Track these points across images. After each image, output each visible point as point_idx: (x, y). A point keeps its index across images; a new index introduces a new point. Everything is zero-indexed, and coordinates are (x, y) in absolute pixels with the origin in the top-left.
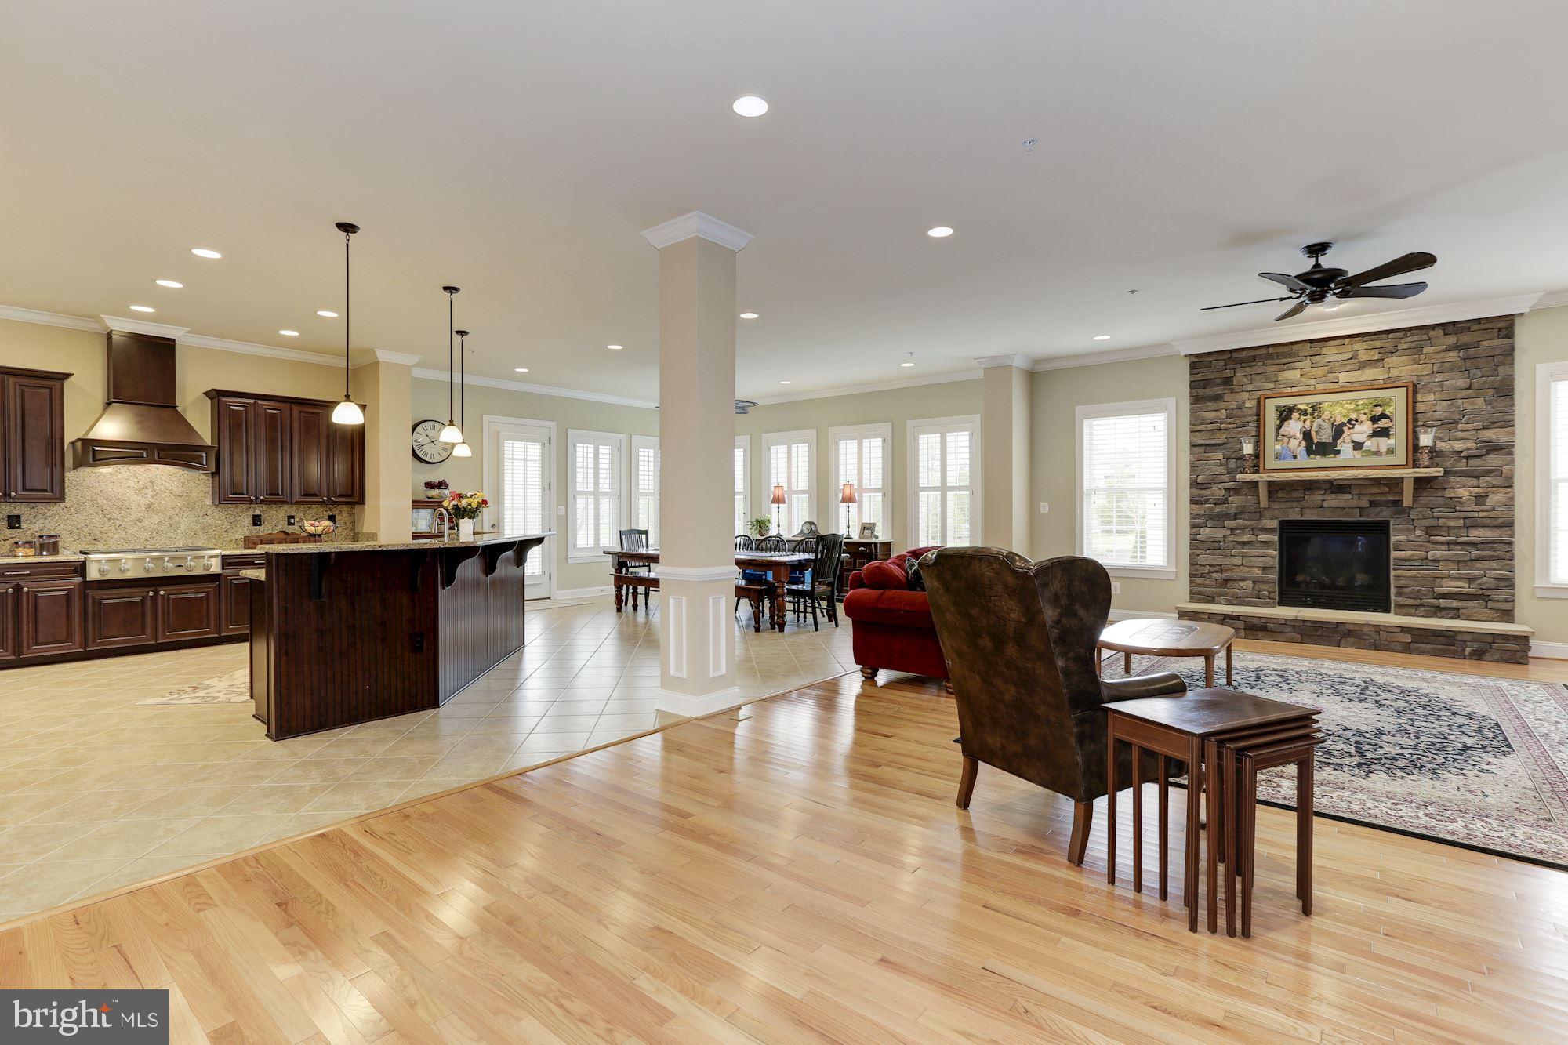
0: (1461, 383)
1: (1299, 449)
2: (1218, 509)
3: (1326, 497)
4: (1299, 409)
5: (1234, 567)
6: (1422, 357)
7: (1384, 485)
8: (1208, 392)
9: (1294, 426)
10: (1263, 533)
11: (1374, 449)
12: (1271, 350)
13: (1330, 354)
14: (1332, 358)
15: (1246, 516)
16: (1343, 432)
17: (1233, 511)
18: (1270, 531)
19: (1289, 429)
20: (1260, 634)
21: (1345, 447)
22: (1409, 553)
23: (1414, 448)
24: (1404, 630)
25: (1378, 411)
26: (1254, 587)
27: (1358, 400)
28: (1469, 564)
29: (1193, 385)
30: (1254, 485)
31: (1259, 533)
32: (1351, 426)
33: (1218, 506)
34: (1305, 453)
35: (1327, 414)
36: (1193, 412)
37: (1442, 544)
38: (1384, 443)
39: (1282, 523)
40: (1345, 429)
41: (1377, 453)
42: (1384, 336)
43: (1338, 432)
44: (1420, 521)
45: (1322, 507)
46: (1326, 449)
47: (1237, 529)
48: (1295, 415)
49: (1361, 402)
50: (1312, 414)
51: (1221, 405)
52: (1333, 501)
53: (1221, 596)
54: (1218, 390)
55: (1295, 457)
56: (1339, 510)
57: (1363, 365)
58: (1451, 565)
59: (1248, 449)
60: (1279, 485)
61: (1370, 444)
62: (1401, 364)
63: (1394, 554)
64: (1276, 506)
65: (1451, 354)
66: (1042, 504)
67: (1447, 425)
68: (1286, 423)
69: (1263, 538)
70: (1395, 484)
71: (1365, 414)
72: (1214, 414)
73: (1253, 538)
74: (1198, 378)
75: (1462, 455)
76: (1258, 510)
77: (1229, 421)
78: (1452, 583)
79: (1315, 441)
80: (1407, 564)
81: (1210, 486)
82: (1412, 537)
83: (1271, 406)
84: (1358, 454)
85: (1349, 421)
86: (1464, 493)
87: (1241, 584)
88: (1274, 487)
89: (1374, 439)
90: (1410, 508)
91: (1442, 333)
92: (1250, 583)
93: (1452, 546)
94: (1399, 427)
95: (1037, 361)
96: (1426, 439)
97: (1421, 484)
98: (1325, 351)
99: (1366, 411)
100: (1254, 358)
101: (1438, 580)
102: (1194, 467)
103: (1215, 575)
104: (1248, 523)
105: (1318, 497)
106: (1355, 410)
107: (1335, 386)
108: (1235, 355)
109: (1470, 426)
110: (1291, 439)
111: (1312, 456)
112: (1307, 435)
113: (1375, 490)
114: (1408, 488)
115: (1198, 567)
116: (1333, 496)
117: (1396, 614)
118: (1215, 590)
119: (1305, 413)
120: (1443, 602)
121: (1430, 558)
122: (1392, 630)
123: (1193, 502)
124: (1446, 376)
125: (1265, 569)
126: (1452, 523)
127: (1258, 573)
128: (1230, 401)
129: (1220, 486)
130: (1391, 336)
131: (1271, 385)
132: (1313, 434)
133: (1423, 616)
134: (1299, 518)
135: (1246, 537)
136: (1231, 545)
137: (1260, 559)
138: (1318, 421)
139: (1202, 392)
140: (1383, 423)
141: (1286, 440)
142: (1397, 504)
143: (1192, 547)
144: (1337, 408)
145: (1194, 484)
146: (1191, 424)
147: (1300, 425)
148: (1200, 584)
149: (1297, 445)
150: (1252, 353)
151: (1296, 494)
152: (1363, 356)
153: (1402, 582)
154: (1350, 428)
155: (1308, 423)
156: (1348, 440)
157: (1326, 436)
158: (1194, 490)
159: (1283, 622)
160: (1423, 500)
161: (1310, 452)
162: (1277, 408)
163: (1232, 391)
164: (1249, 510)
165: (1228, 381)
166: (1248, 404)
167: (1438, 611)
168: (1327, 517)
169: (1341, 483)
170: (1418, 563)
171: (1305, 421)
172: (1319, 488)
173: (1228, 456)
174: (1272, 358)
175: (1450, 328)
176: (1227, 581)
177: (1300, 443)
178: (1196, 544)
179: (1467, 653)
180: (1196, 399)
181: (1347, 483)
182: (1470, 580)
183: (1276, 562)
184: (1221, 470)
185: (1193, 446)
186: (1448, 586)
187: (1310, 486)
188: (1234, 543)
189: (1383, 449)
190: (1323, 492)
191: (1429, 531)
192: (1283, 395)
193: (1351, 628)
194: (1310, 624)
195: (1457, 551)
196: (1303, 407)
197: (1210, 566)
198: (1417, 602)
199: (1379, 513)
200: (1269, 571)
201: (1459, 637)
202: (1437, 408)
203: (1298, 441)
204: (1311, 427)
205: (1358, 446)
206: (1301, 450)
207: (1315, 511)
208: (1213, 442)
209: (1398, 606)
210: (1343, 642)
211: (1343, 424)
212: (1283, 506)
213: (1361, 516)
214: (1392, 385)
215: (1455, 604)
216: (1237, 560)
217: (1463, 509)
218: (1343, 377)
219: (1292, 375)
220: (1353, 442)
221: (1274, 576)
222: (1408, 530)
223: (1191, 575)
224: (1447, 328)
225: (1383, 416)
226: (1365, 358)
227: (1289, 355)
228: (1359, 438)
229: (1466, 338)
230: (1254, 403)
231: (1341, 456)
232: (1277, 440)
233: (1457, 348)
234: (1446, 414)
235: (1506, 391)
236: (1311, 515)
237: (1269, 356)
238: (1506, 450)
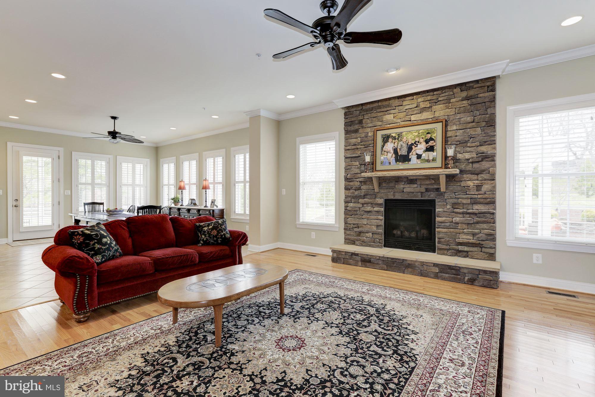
0: (469, 119)
1: (392, 159)
2: (356, 193)
3: (405, 186)
4: (392, 136)
5: (364, 225)
6: (450, 105)
7: (433, 179)
8: (352, 128)
9: (390, 146)
10: (376, 206)
11: (426, 158)
13: (407, 104)
14: (407, 107)
15: (368, 197)
16: (412, 149)
17: (363, 194)
18: (379, 205)
19: (387, 148)
20: (368, 264)
21: (413, 157)
22: (444, 219)
23: (445, 157)
24: (435, 265)
25: (429, 136)
26: (372, 236)
27: (419, 130)
28: (473, 225)
29: (346, 124)
30: (370, 179)
31: (374, 206)
32: (416, 145)
33: (356, 191)
34: (394, 161)
35: (404, 139)
36: (346, 139)
37: (460, 213)
38: (431, 155)
39: (386, 200)
40: (413, 147)
41: (428, 161)
42: (432, 93)
43: (410, 149)
44: (449, 200)
45: (403, 192)
46: (405, 159)
47: (365, 204)
48: (390, 140)
49: (421, 132)
50: (398, 139)
51: (358, 135)
52: (409, 188)
53: (358, 241)
54: (356, 127)
55: (390, 163)
56: (411, 193)
57: (422, 111)
58: (465, 226)
59: (368, 159)
60: (383, 179)
61: (425, 156)
62: (440, 109)
63: (438, 219)
64: (382, 191)
65: (464, 102)
66: (283, 190)
67: (462, 143)
68: (386, 144)
69: (376, 209)
70: (436, 178)
71: (423, 138)
72: (355, 140)
73: (372, 209)
74: (348, 120)
75: (470, 161)
76: (374, 193)
77: (361, 144)
78: (465, 237)
79: (399, 154)
80: (443, 225)
81: (353, 180)
82: (445, 210)
83: (380, 134)
84: (419, 161)
85: (415, 143)
86: (470, 183)
87: (367, 234)
88: (382, 180)
89: (426, 153)
90: (445, 192)
91: (460, 90)
92: (370, 234)
93: (465, 215)
94: (438, 145)
95: (280, 114)
96: (451, 152)
97: (450, 178)
98: (405, 103)
99: (423, 136)
100: (372, 109)
101: (458, 234)
102: (346, 169)
103: (355, 229)
104: (370, 200)
105: (401, 186)
106: (418, 136)
107: (409, 122)
108: (364, 107)
109: (474, 144)
110: (388, 153)
111: (398, 163)
112: (395, 151)
113: (428, 182)
114: (443, 180)
115: (348, 225)
116: (408, 185)
117: (438, 254)
118: (355, 237)
119: (394, 138)
120: (460, 248)
121: (454, 222)
122: (429, 265)
123: (346, 189)
124: (462, 115)
125: (378, 226)
126: (465, 201)
127: (374, 229)
128: (362, 133)
129: (358, 180)
130: (435, 93)
131: (380, 123)
132: (398, 150)
133: (450, 255)
134: (392, 198)
135: (369, 208)
136: (362, 213)
137: (375, 221)
138: (401, 143)
139: (349, 128)
140: (431, 143)
141: (386, 153)
142: (438, 190)
143: (346, 214)
145: (346, 179)
146: (345, 146)
147: (392, 145)
148: (348, 234)
149: (391, 157)
150: (372, 106)
151: (392, 185)
152: (422, 105)
153: (441, 236)
154: (415, 147)
155: (396, 144)
156: (414, 153)
157: (404, 152)
158: (346, 182)
159: (378, 258)
160: (451, 188)
161: (397, 160)
162: (382, 135)
163: (363, 127)
164: (370, 194)
165: (361, 122)
166: (370, 134)
167: (458, 253)
168: (406, 197)
169: (412, 178)
170: (448, 224)
171: (394, 143)
172: (402, 181)
173: (361, 164)
174: (381, 108)
175: (463, 87)
176: (360, 232)
177: (392, 155)
178: (348, 213)
179: (466, 280)
180: (347, 132)
181: (415, 178)
182: (474, 235)
183: (382, 223)
184: (358, 171)
185: (346, 158)
186: (464, 238)
187: (397, 179)
188: (364, 212)
189: (431, 158)
190: (403, 183)
191: (455, 205)
192: (384, 128)
193: (410, 263)
194: (390, 260)
195: (468, 218)
196: (394, 135)
197: (353, 224)
198: (448, 247)
199: (429, 195)
200: (379, 228)
201: (462, 270)
202: (458, 134)
203: (391, 154)
204: (398, 146)
205: (419, 157)
206: (393, 160)
207: (400, 194)
208: (354, 155)
209: (440, 249)
210: (406, 270)
211: (412, 144)
212: (386, 191)
213: (421, 197)
214: (437, 121)
215: (466, 249)
216: (365, 222)
217: (470, 193)
218: (413, 118)
219: (389, 117)
220: (417, 154)
221: (381, 231)
222: (444, 205)
223: (345, 229)
224: (462, 86)
225: (431, 139)
226: (423, 107)
227: (389, 106)
228: (420, 152)
229: (472, 92)
230: (372, 133)
231: (411, 162)
232: (382, 154)
233: (467, 98)
234: (462, 137)
235: (491, 123)
236: (398, 197)
237: (379, 107)
238: (491, 158)
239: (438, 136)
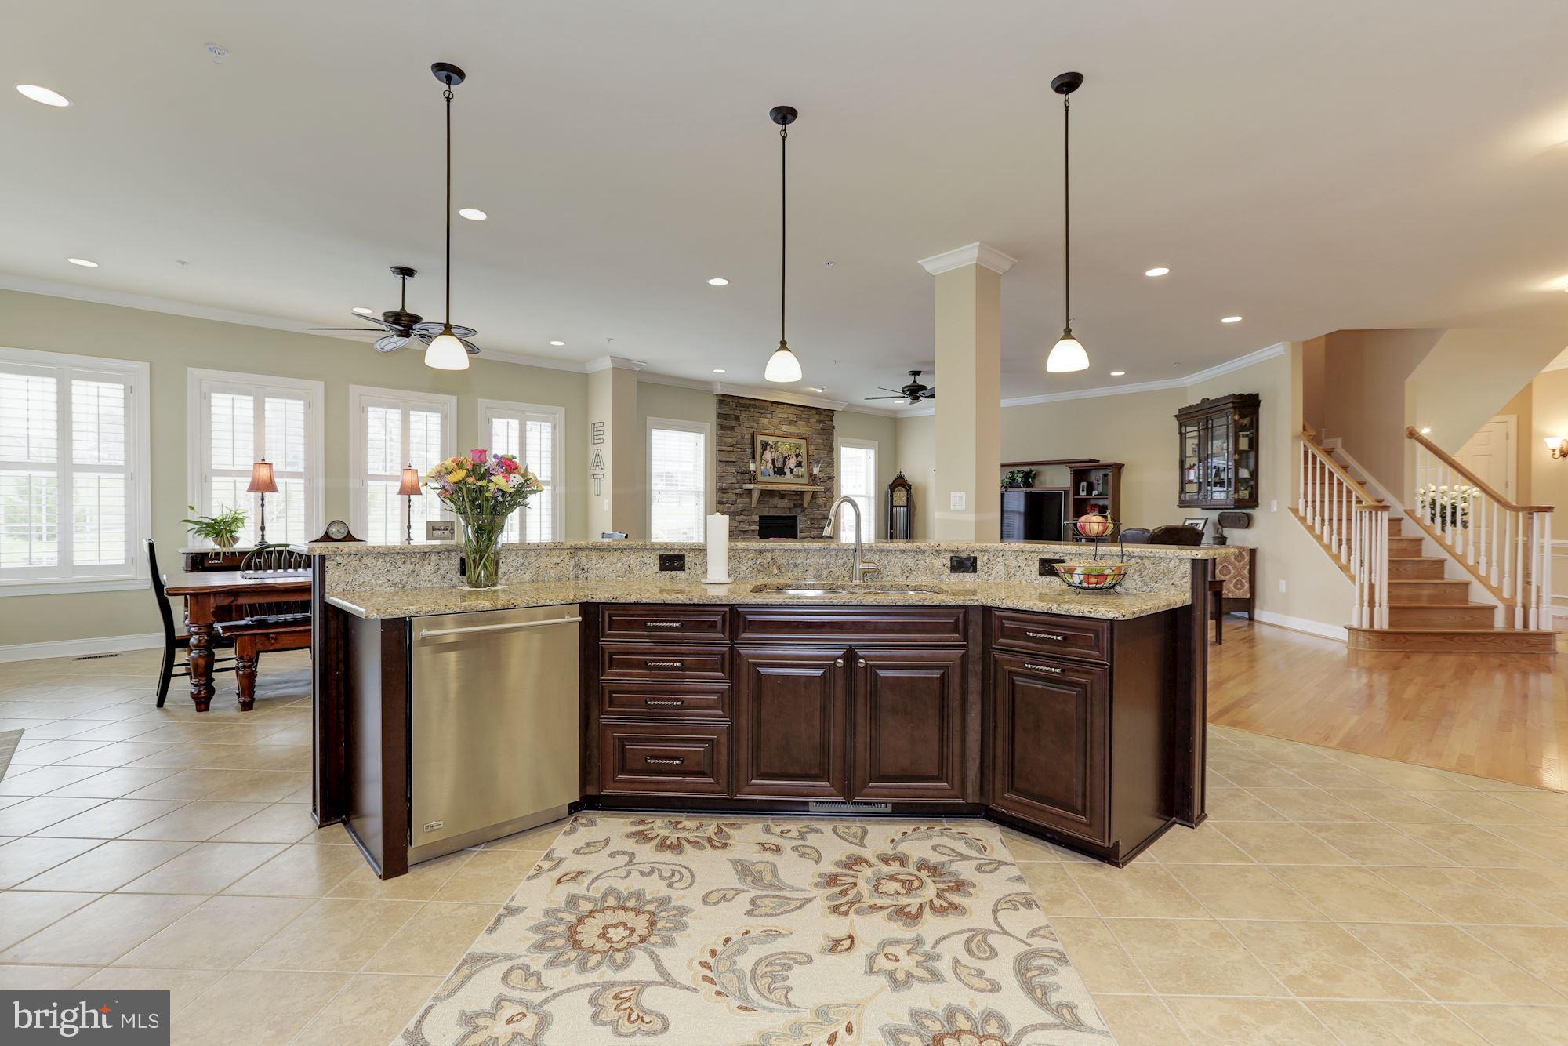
0: (820, 441)
1: (770, 469)
2: (732, 508)
3: (778, 501)
4: (770, 445)
6: (810, 423)
7: (798, 495)
8: (727, 423)
9: (768, 455)
10: (752, 524)
11: (797, 473)
12: (757, 403)
13: (781, 413)
14: (781, 416)
15: (746, 513)
16: (786, 462)
17: (739, 510)
18: (755, 523)
19: (766, 457)
21: (787, 471)
22: (805, 534)
23: (810, 474)
25: (798, 451)
29: (720, 416)
30: (750, 491)
32: (789, 459)
33: (732, 506)
34: (773, 473)
35: (780, 450)
36: (720, 437)
37: (815, 528)
38: (800, 471)
39: (760, 517)
40: (787, 460)
41: (798, 476)
44: (808, 516)
45: (776, 507)
46: (780, 471)
47: (742, 521)
48: (768, 448)
50: (775, 449)
51: (734, 434)
52: (780, 504)
54: (733, 423)
55: (769, 475)
56: (782, 509)
57: (792, 423)
59: (752, 467)
60: (761, 493)
61: (795, 471)
62: (805, 427)
63: (800, 535)
64: (758, 506)
65: (817, 425)
68: (765, 452)
70: (801, 494)
71: (793, 452)
72: (730, 439)
73: (748, 528)
74: (723, 412)
75: (821, 480)
76: (750, 509)
77: (738, 446)
79: (776, 466)
81: (728, 492)
82: (807, 525)
83: (759, 439)
84: (791, 476)
85: (788, 456)
86: (821, 501)
88: (759, 494)
89: (796, 467)
90: (806, 508)
91: (815, 413)
93: (818, 529)
96: (816, 471)
97: (814, 495)
98: (778, 410)
100: (748, 406)
102: (719, 477)
104: (746, 518)
105: (775, 500)
107: (782, 433)
108: (740, 401)
109: (825, 466)
110: (767, 463)
111: (775, 475)
112: (773, 462)
113: (795, 498)
114: (806, 497)
116: (780, 501)
119: (772, 447)
123: (719, 502)
124: (817, 436)
126: (818, 517)
128: (738, 433)
129: (734, 491)
131: (757, 426)
132: (775, 461)
134: (766, 514)
135: (746, 528)
138: (777, 454)
139: (723, 423)
140: (799, 459)
141: (765, 463)
144: (785, 446)
145: (719, 490)
146: (718, 445)
147: (770, 454)
150: (748, 402)
151: (768, 499)
152: (791, 417)
155: (773, 454)
156: (788, 467)
157: (779, 464)
158: (720, 494)
162: (760, 442)
163: (739, 425)
164: (747, 509)
165: (737, 418)
166: (747, 437)
168: (778, 513)
169: (784, 493)
171: (772, 452)
172: (779, 496)
173: (740, 471)
174: (757, 409)
175: (817, 412)
177: (770, 466)
180: (722, 427)
181: (788, 493)
184: (735, 480)
185: (719, 461)
187: (775, 494)
188: (740, 532)
189: (800, 474)
190: (780, 498)
191: (812, 521)
192: (762, 433)
196: (771, 443)
199: (796, 511)
202: (814, 453)
203: (770, 464)
204: (775, 457)
205: (792, 471)
206: (771, 471)
207: (774, 510)
208: (729, 460)
211: (786, 457)
212: (761, 506)
213: (789, 513)
214: (801, 437)
217: (820, 509)
218: (785, 428)
219: (765, 421)
220: (790, 468)
222: (805, 521)
225: (800, 455)
226: (793, 420)
227: (763, 408)
228: (792, 466)
229: (822, 418)
230: (750, 436)
231: (786, 476)
232: (761, 463)
233: (820, 422)
234: (816, 457)
235: (832, 449)
236: (772, 513)
237: (755, 407)
238: (831, 478)
239: (803, 451)
